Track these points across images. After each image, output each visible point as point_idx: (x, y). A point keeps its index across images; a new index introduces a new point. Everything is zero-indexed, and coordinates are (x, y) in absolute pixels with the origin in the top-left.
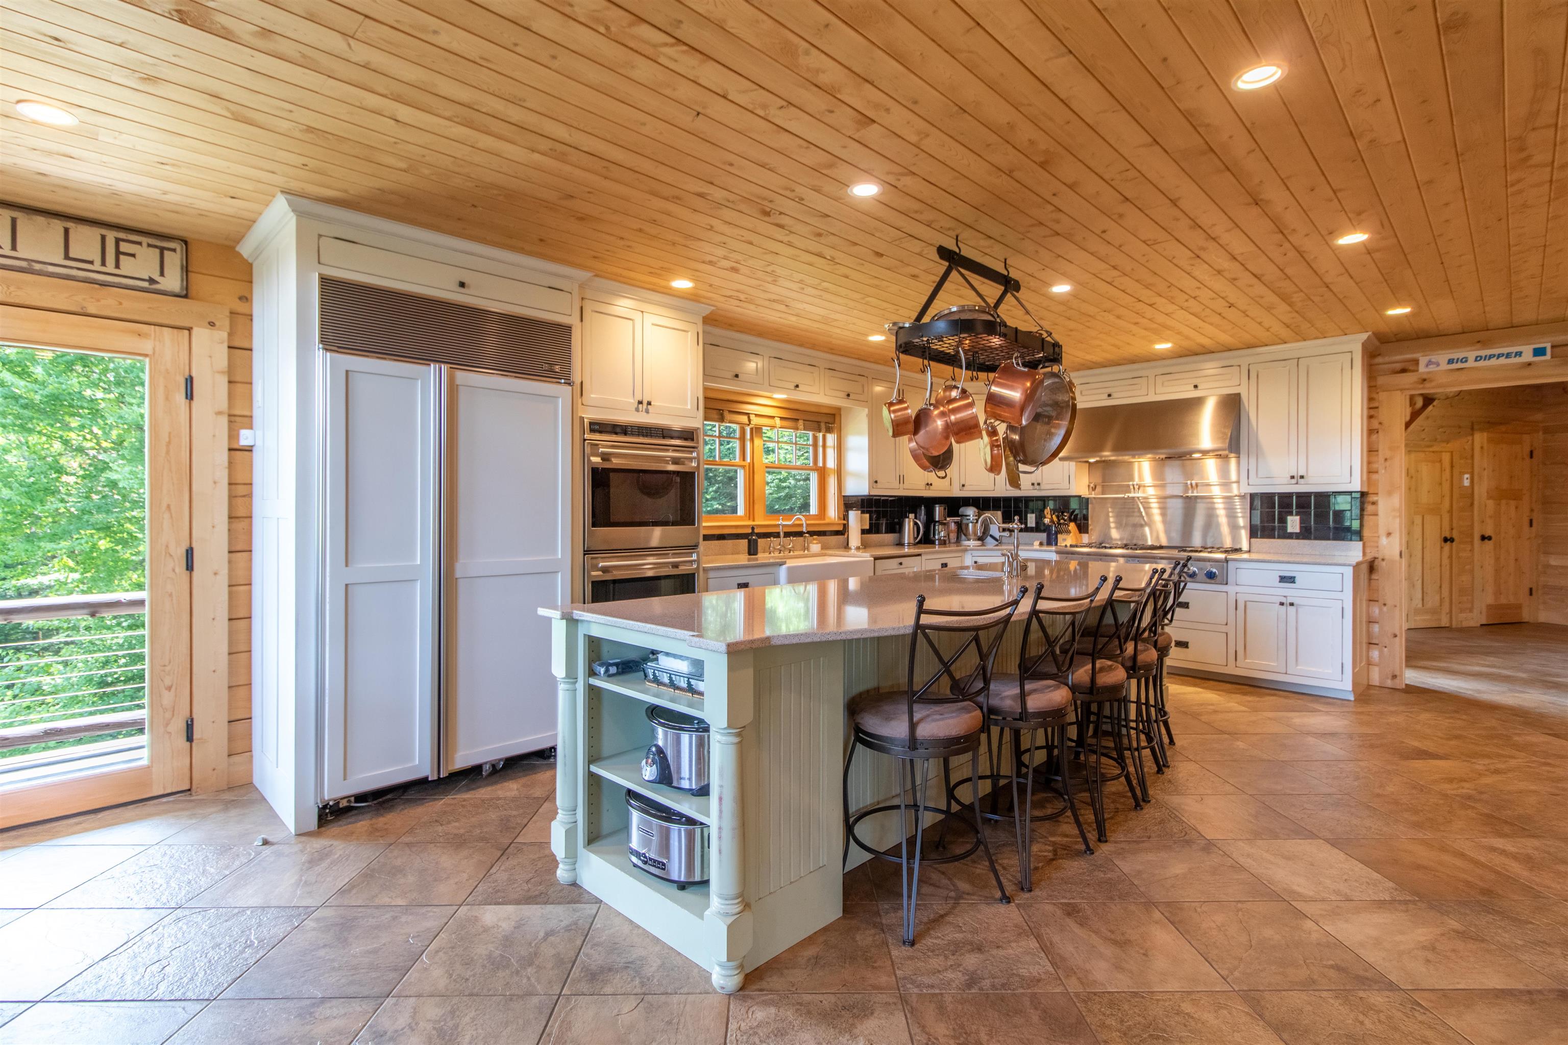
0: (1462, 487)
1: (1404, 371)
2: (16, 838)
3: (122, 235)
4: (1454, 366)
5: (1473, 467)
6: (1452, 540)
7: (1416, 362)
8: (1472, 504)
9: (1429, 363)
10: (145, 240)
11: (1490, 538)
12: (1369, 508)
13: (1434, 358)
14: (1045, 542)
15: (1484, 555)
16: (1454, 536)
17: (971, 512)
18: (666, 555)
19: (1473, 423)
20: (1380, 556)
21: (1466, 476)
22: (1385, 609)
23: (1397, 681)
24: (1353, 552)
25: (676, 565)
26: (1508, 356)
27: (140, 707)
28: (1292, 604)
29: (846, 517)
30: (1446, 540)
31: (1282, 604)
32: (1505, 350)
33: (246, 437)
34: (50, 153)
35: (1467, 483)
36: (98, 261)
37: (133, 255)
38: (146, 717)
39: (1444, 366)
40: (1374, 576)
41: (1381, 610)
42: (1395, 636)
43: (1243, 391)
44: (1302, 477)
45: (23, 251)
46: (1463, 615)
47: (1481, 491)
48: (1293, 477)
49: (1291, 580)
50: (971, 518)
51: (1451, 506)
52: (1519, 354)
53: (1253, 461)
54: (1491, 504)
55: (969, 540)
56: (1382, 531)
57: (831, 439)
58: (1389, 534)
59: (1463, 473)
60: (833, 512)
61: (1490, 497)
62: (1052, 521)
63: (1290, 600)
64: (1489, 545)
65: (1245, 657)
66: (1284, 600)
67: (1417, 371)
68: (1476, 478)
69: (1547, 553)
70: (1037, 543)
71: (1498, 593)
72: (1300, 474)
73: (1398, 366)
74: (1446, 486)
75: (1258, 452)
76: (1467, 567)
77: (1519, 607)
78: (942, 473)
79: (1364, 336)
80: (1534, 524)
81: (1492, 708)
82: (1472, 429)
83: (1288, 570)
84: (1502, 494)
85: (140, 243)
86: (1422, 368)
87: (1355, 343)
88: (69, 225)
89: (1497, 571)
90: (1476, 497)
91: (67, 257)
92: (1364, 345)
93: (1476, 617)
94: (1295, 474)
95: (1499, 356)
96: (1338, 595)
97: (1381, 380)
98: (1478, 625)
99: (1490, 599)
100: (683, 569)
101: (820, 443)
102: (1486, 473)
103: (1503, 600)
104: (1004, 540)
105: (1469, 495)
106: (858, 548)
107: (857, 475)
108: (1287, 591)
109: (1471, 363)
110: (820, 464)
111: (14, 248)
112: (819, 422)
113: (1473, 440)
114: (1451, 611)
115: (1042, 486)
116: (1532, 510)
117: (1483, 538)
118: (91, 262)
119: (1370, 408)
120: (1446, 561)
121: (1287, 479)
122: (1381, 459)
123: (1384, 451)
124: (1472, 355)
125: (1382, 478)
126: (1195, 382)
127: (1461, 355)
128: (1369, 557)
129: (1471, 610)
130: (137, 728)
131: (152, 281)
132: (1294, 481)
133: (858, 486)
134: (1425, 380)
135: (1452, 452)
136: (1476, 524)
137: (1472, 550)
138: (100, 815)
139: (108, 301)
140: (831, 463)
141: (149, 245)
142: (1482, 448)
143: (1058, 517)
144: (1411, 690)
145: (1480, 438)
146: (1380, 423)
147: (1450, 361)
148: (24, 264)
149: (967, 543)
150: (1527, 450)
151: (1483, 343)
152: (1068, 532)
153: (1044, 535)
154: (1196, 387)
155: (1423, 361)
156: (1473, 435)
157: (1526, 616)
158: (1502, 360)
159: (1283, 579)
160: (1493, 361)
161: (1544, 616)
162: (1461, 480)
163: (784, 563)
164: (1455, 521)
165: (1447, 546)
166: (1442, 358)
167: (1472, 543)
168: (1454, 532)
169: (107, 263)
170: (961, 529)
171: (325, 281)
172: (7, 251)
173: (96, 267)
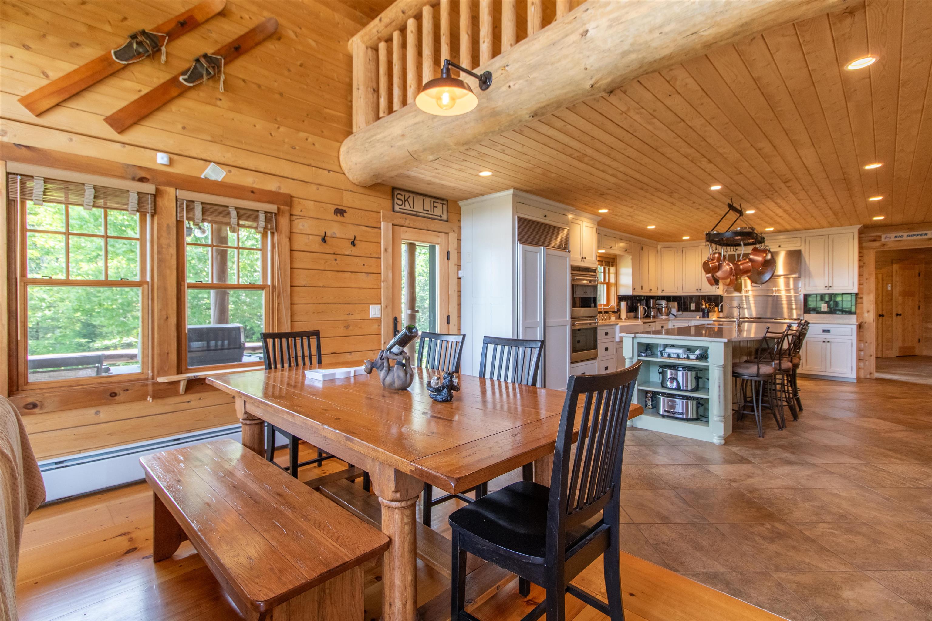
0: (887, 290)
1: (875, 240)
3: (435, 200)
4: (897, 239)
5: (892, 281)
6: (883, 316)
7: (880, 237)
8: (892, 299)
9: (886, 238)
10: (440, 202)
11: (900, 315)
12: (859, 300)
13: (888, 235)
14: (702, 316)
15: (897, 322)
16: (884, 314)
17: (664, 303)
18: (587, 320)
19: (892, 260)
20: (864, 321)
21: (889, 285)
22: (867, 344)
23: (872, 375)
24: (853, 319)
25: (590, 324)
26: (921, 235)
28: (828, 342)
29: (619, 305)
30: (880, 316)
31: (824, 342)
32: (920, 233)
33: (461, 274)
35: (889, 288)
36: (430, 210)
37: (437, 207)
39: (893, 239)
40: (861, 330)
41: (864, 345)
42: (871, 356)
43: (802, 248)
44: (830, 287)
45: (415, 209)
46: (888, 352)
47: (896, 292)
48: (826, 287)
49: (828, 331)
50: (664, 305)
51: (882, 299)
52: (926, 234)
53: (807, 280)
54: (900, 298)
55: (662, 316)
56: (865, 310)
57: (612, 270)
58: (868, 312)
59: (887, 284)
60: (613, 302)
61: (900, 295)
62: (706, 307)
63: (827, 340)
64: (900, 317)
65: (807, 365)
66: (824, 340)
67: (880, 240)
68: (894, 287)
69: (927, 322)
70: (698, 317)
71: (904, 341)
72: (830, 285)
73: (872, 238)
74: (880, 290)
75: (808, 275)
76: (890, 329)
77: (914, 348)
78: (717, 287)
79: (859, 226)
80: (921, 308)
81: (916, 385)
82: (892, 263)
83: (826, 327)
84: (906, 294)
85: (438, 203)
86: (883, 240)
87: (855, 229)
88: (424, 198)
89: (904, 330)
90: (894, 295)
91: (424, 210)
92: (859, 230)
93: (894, 353)
94: (827, 285)
95: (918, 235)
96: (850, 338)
97: (864, 244)
98: (895, 356)
99: (900, 344)
100: (593, 326)
101: (607, 271)
102: (898, 284)
103: (906, 345)
104: (678, 316)
105: (891, 294)
106: (625, 319)
107: (626, 286)
108: (827, 336)
109: (905, 238)
110: (607, 281)
111: (413, 207)
112: (609, 262)
113: (892, 268)
114: (882, 349)
115: (702, 291)
116: (920, 301)
117: (897, 315)
118: (428, 211)
119: (859, 257)
120: (880, 326)
121: (823, 288)
122: (865, 279)
123: (866, 275)
124: (905, 234)
125: (865, 287)
126: (779, 244)
127: (901, 234)
128: (859, 322)
129: (892, 349)
131: (441, 216)
132: (827, 288)
133: (626, 289)
134: (884, 245)
135: (883, 274)
136: (894, 308)
137: (892, 321)
140: (612, 280)
142: (896, 272)
143: (709, 305)
144: (877, 379)
145: (895, 267)
146: (864, 263)
147: (896, 237)
148: (415, 213)
149: (661, 317)
150: (917, 272)
151: (910, 229)
152: (715, 312)
153: (701, 313)
154: (780, 246)
155: (883, 236)
156: (892, 265)
157: (917, 352)
158: (919, 237)
159: (824, 331)
160: (915, 237)
161: (925, 353)
162: (887, 287)
163: (617, 324)
164: (884, 306)
165: (881, 318)
166: (892, 236)
167: (892, 317)
168: (884, 312)
169: (432, 211)
170: (659, 311)
171: (519, 218)
172: (412, 209)
173: (429, 213)
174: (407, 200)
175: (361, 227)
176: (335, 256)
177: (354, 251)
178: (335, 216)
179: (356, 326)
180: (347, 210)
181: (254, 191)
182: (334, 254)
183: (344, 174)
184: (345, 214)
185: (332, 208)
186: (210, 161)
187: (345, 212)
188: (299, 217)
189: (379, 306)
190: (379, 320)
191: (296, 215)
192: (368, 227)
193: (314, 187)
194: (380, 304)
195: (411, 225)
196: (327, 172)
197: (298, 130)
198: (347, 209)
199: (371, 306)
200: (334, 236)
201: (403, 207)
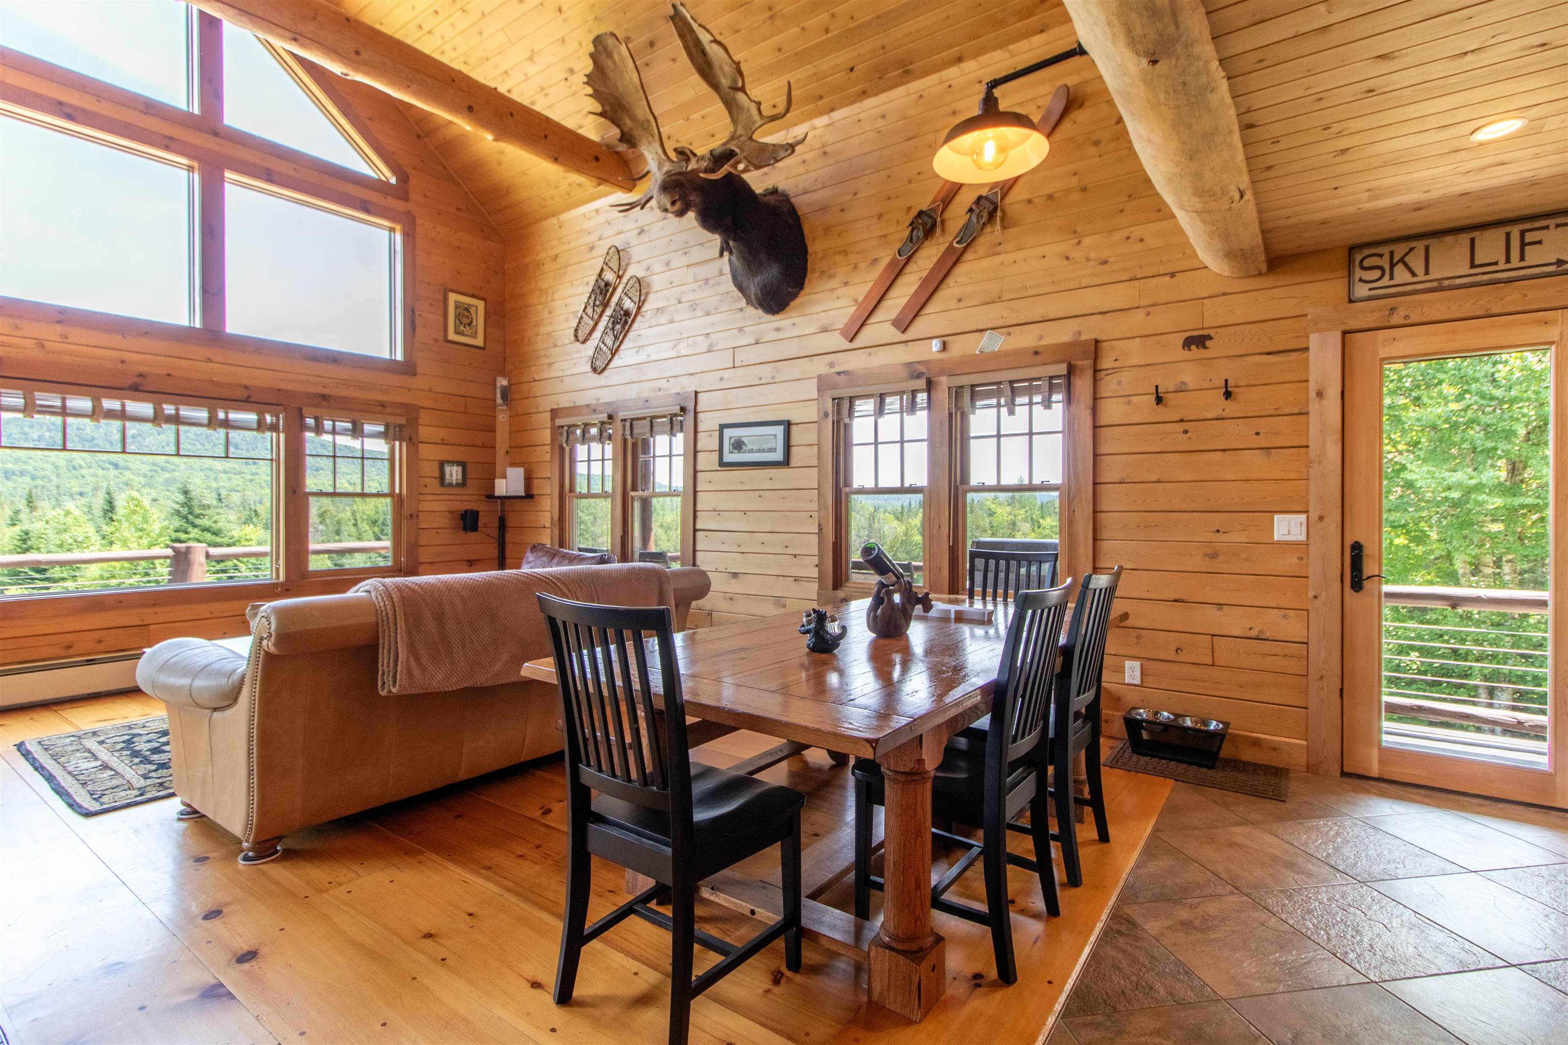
2: (1426, 796)
3: (1527, 225)
10: (1552, 222)
27: (1543, 712)
34: (1481, 169)
36: (1502, 259)
37: (1540, 242)
38: (1547, 724)
45: (1435, 274)
85: (1547, 227)
88: (1475, 234)
91: (1473, 265)
111: (1427, 272)
118: (1496, 263)
130: (1537, 733)
131: (1560, 262)
138: (1501, 805)
139: (1513, 297)
141: (1557, 226)
148: (1435, 284)
169: (1512, 260)
172: (1421, 277)
173: (1502, 266)
174: (1402, 260)
175: (1249, 358)
176: (1186, 426)
177: (1231, 408)
178: (1187, 352)
179: (1236, 555)
180: (1212, 334)
181: (1040, 350)
182: (1182, 421)
183: (1206, 267)
184: (1208, 343)
185: (1179, 339)
186: (986, 330)
187: (1209, 337)
188: (1110, 372)
189: (1303, 517)
190: (1300, 549)
191: (1107, 369)
192: (1269, 354)
193: (1140, 314)
194: (1307, 512)
195: (1415, 319)
196: (1168, 278)
197: (1110, 232)
198: (1212, 332)
199: (1276, 517)
200: (1183, 388)
201: (1385, 281)
